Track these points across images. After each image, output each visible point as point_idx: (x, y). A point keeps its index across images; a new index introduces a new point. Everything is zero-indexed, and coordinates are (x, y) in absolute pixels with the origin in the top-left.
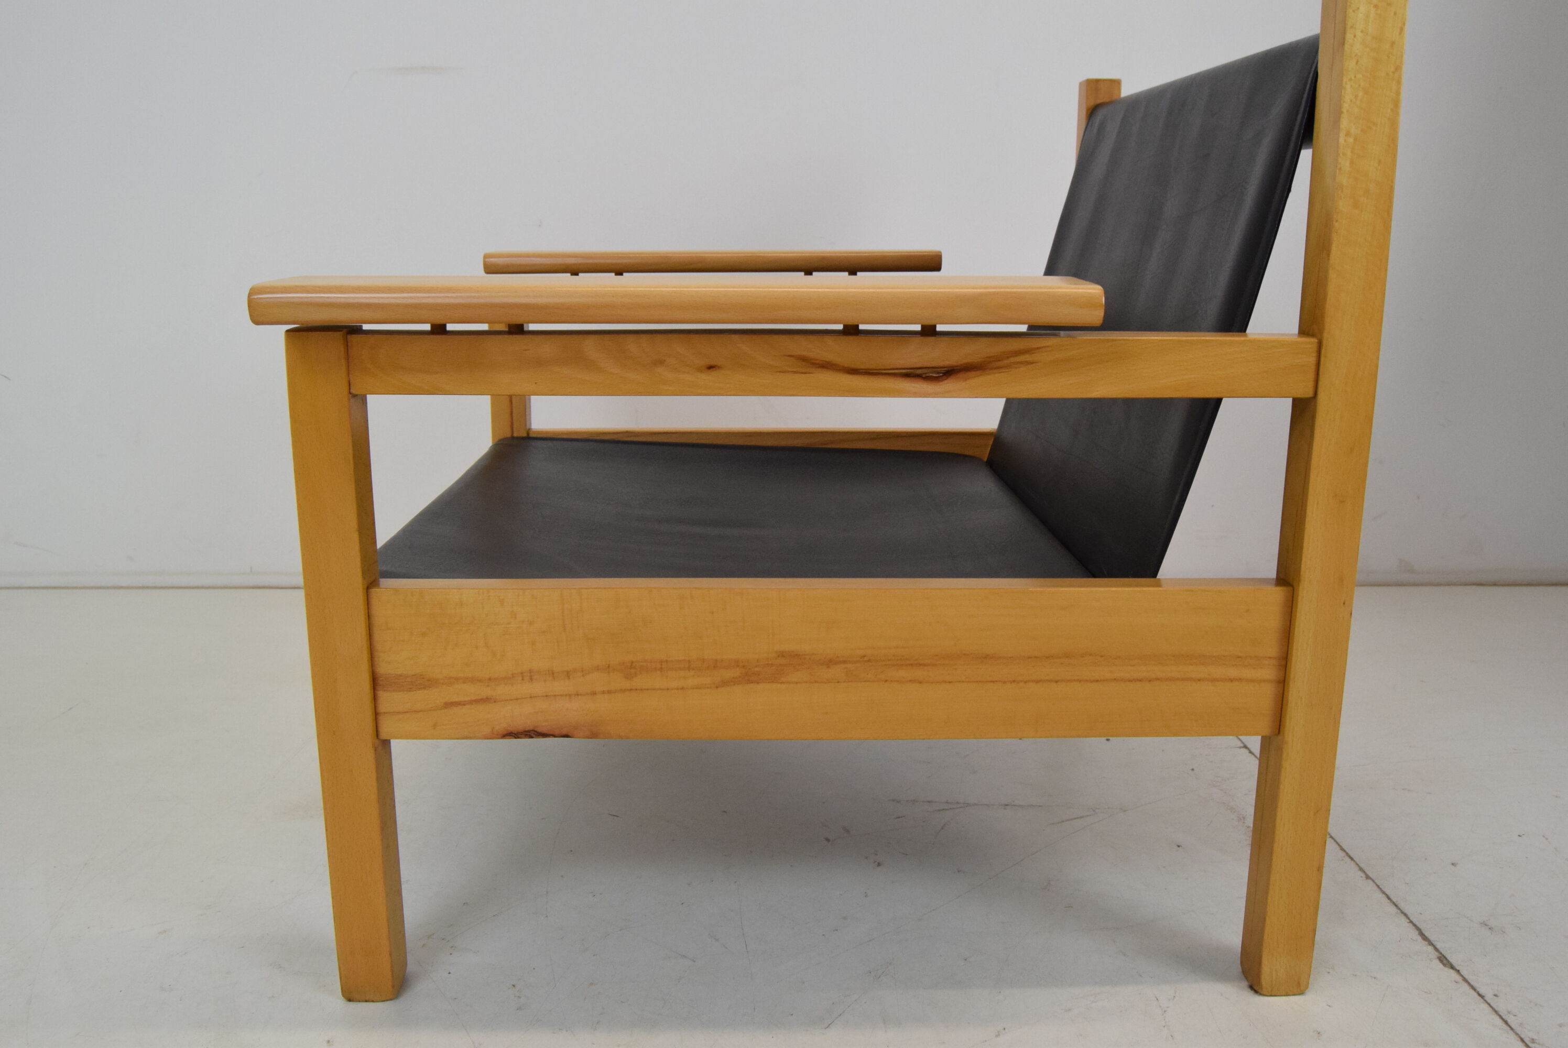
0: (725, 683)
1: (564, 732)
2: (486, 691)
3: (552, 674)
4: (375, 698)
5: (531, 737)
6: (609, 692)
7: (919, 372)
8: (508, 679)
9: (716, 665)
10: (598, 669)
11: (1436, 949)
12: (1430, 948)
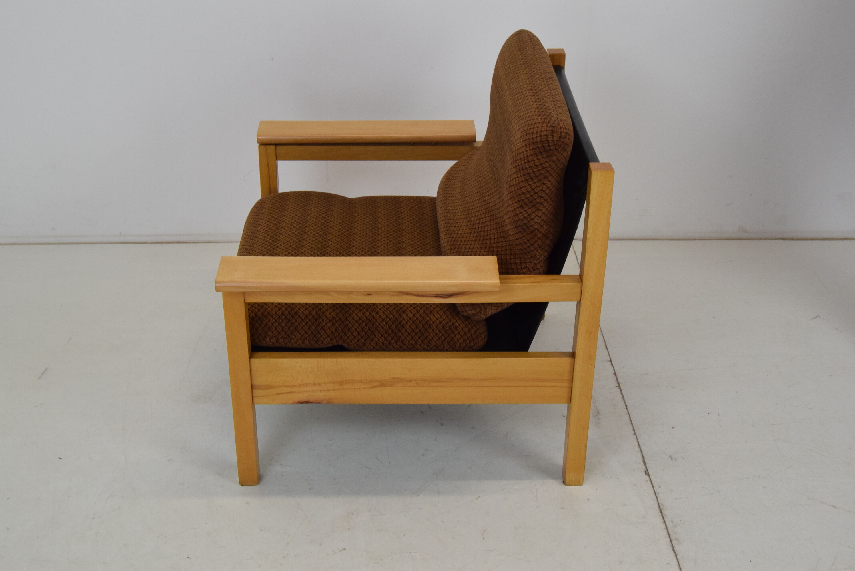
0: (374, 387)
1: (319, 401)
2: (292, 390)
3: (314, 385)
4: (252, 392)
5: (307, 403)
6: (334, 390)
7: (440, 295)
8: (300, 386)
9: (371, 381)
10: (330, 383)
11: (646, 467)
12: (644, 467)
